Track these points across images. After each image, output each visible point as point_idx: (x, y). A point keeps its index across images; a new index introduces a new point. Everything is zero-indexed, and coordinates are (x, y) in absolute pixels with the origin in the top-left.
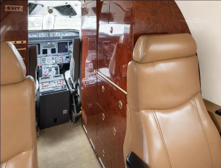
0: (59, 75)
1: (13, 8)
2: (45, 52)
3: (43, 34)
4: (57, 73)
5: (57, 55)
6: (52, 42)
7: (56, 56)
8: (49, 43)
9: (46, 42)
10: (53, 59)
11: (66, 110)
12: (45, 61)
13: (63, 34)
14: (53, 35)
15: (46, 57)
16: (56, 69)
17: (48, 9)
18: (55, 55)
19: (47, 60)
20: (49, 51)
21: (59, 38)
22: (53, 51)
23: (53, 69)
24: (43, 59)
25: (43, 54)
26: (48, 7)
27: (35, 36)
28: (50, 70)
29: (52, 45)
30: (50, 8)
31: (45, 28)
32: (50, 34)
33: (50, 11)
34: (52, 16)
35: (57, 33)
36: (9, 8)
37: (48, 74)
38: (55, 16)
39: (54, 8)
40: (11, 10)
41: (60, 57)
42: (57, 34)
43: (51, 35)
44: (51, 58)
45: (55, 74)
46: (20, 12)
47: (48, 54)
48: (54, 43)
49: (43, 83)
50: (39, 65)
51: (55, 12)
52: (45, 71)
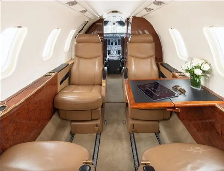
2: (112, 44)
3: (111, 35)
5: (118, 46)
9: (113, 39)
10: (115, 47)
12: (112, 48)
13: (120, 35)
14: (115, 35)
16: (116, 52)
20: (114, 44)
21: (118, 37)
22: (116, 44)
23: (115, 52)
27: (108, 36)
30: (114, 22)
31: (113, 32)
33: (114, 24)
34: (115, 26)
37: (113, 54)
38: (117, 26)
39: (116, 22)
42: (117, 35)
45: (116, 54)
48: (116, 40)
49: (110, 57)
50: (109, 49)
51: (116, 24)
52: (111, 52)
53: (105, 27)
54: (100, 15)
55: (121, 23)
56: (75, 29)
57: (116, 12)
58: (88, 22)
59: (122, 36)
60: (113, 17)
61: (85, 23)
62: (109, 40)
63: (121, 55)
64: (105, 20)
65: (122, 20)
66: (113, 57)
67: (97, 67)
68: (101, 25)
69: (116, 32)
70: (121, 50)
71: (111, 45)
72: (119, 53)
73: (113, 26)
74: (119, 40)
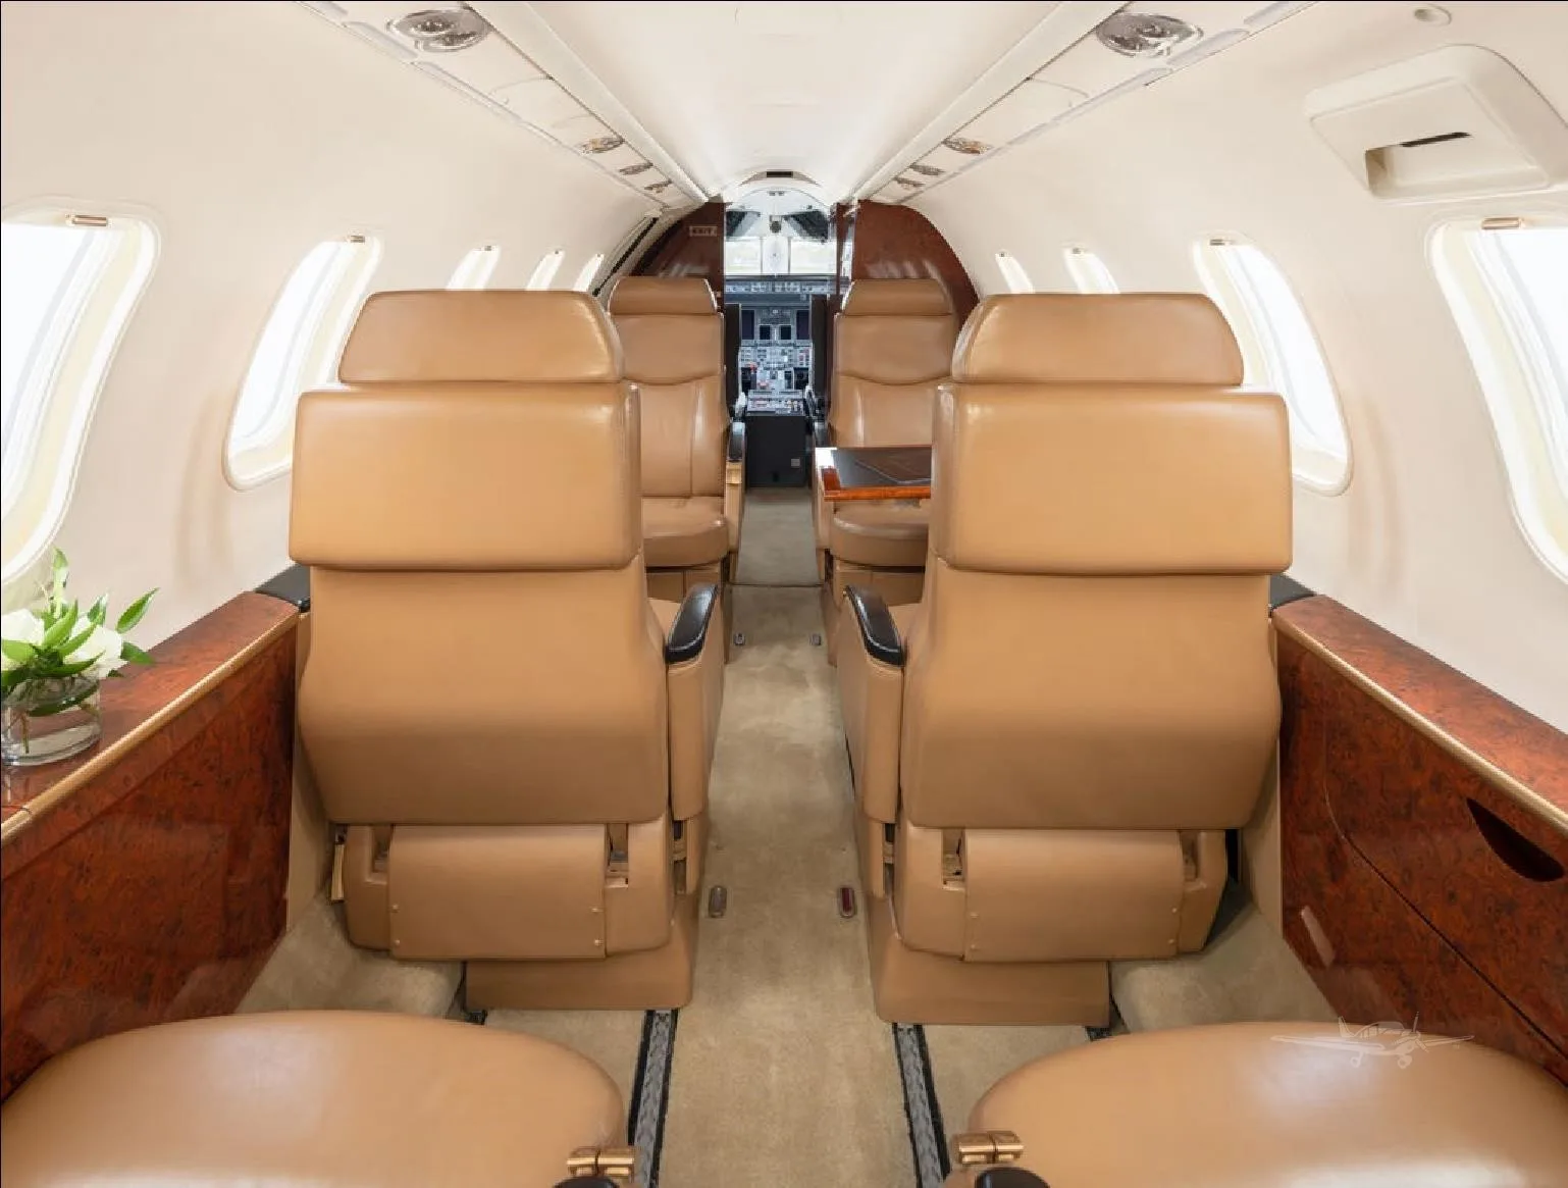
0: (793, 390)
1: (701, 231)
2: (765, 333)
3: (759, 285)
4: (789, 387)
5: (794, 345)
6: (783, 308)
7: (792, 348)
8: (775, 312)
9: (768, 308)
10: (783, 353)
11: (798, 460)
12: (765, 356)
13: (807, 288)
14: (783, 289)
15: (768, 348)
16: (788, 377)
17: (771, 220)
18: (790, 345)
19: (768, 357)
20: (775, 334)
21: (797, 297)
22: (785, 334)
23: (781, 375)
24: (759, 351)
25: (761, 338)
26: (771, 217)
27: (741, 289)
28: (774, 378)
29: (784, 318)
30: (774, 219)
31: (767, 271)
32: (776, 286)
33: (776, 227)
34: (781, 238)
35: (792, 285)
36: (694, 231)
37: (768, 385)
38: (789, 239)
39: (786, 218)
40: (698, 234)
41: (801, 351)
42: (795, 288)
43: (778, 288)
44: (779, 350)
45: (783, 387)
46: (712, 237)
47: (772, 341)
48: (788, 313)
49: (753, 400)
50: (752, 364)
51: (788, 228)
52: (762, 377)
53: (730, 246)
54: (713, 192)
55: (811, 223)
56: (602, 256)
57: (788, 174)
58: (655, 220)
59: (817, 290)
60: (773, 194)
61: (643, 226)
62: (749, 316)
63: (808, 388)
64: (728, 208)
65: (816, 207)
66: (769, 400)
67: (700, 420)
68: (713, 233)
69: (783, 271)
70: (810, 367)
71: (758, 341)
72: (801, 385)
73: (771, 238)
74: (802, 316)
